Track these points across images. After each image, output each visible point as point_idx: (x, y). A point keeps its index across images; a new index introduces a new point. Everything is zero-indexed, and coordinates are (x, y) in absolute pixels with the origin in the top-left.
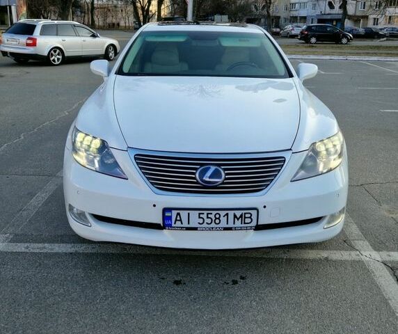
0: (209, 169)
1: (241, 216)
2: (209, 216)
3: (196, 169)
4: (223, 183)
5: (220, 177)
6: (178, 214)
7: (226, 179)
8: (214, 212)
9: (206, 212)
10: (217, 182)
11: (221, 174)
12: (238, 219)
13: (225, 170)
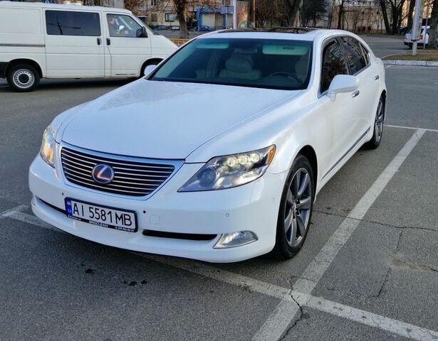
0: (102, 167)
1: (121, 217)
2: (97, 211)
3: (93, 166)
4: (112, 183)
5: (109, 177)
6: (75, 205)
7: (114, 179)
8: (101, 209)
9: (94, 207)
10: (107, 181)
11: (111, 173)
12: (119, 219)
13: (115, 170)
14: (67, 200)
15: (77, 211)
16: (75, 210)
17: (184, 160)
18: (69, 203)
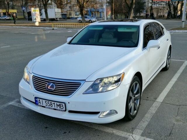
0: (50, 84)
1: (59, 105)
2: (49, 103)
3: (46, 83)
6: (39, 100)
7: (56, 89)
8: (50, 102)
9: (47, 101)
10: (52, 90)
11: (54, 87)
12: (58, 106)
13: (56, 85)
14: (36, 98)
15: (40, 103)
16: (39, 102)
17: (85, 80)
18: (36, 100)
